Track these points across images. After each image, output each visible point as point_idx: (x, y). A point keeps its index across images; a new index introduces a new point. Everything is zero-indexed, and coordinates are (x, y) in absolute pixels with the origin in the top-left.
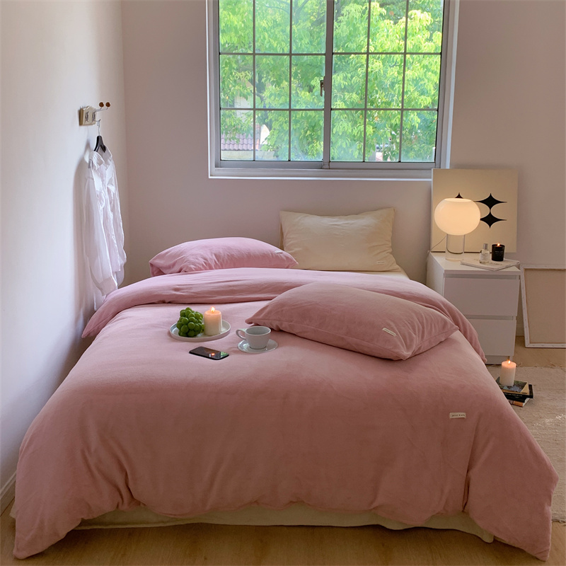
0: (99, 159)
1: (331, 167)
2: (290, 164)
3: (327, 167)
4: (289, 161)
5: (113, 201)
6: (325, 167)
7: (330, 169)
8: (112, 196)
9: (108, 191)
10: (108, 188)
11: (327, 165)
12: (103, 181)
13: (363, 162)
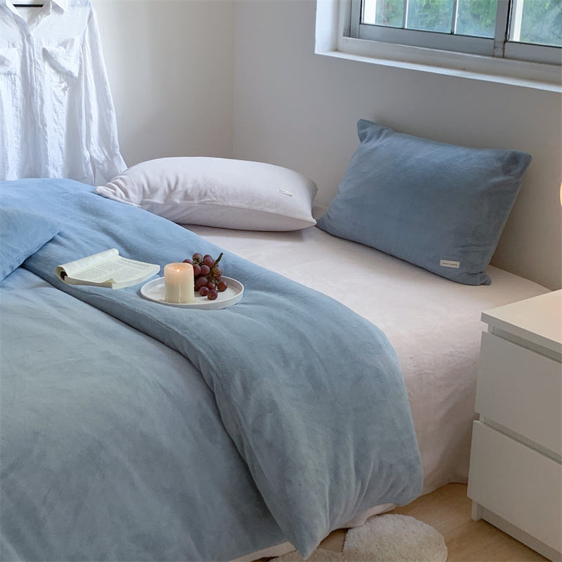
1: (506, 53)
3: (501, 51)
5: (76, 74)
6: (496, 54)
7: (504, 57)
8: (63, 65)
9: (46, 55)
10: (44, 51)
11: (500, 47)
12: (26, 36)
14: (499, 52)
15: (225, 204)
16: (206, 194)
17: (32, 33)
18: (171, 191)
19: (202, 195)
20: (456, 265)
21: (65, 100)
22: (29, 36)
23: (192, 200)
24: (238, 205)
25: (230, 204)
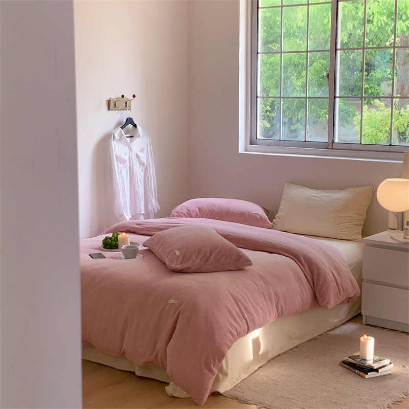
0: (120, 133)
1: (334, 147)
4: (305, 141)
5: (146, 164)
6: (329, 147)
7: (333, 149)
8: (143, 160)
9: (137, 156)
10: (136, 154)
11: (331, 145)
12: (130, 149)
13: (361, 144)
14: (331, 147)
17: (132, 147)
21: (143, 176)
22: (131, 148)
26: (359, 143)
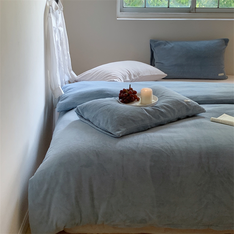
0: (56, 6)
1: (196, 11)
2: (169, 10)
3: (194, 11)
4: (168, 7)
6: (192, 12)
9: (59, 30)
10: (59, 28)
13: (218, 8)
15: (145, 75)
16: (139, 73)
18: (130, 75)
19: (139, 74)
20: (222, 74)
23: (136, 76)
24: (148, 75)
25: (147, 75)
26: (217, 7)
